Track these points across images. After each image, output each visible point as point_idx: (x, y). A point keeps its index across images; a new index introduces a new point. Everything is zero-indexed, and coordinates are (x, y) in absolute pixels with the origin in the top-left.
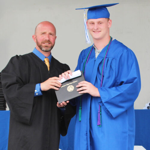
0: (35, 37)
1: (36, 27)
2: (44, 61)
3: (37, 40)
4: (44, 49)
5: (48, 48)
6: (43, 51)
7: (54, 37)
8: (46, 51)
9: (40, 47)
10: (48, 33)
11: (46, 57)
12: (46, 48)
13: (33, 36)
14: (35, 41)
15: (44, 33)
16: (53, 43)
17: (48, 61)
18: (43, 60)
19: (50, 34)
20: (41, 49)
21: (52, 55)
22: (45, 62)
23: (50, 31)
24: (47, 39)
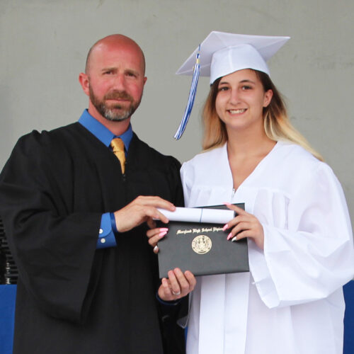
0: (85, 80)
1: (91, 50)
2: (111, 147)
3: (90, 88)
4: (111, 114)
5: (121, 111)
6: (108, 119)
7: (138, 81)
8: (116, 120)
9: (100, 108)
10: (121, 72)
11: (115, 137)
12: (118, 110)
13: (81, 77)
14: (87, 90)
15: (112, 71)
16: (136, 99)
17: (122, 146)
18: (108, 146)
19: (129, 73)
20: (102, 113)
21: (134, 129)
22: (114, 150)
23: (128, 67)
24: (120, 88)
